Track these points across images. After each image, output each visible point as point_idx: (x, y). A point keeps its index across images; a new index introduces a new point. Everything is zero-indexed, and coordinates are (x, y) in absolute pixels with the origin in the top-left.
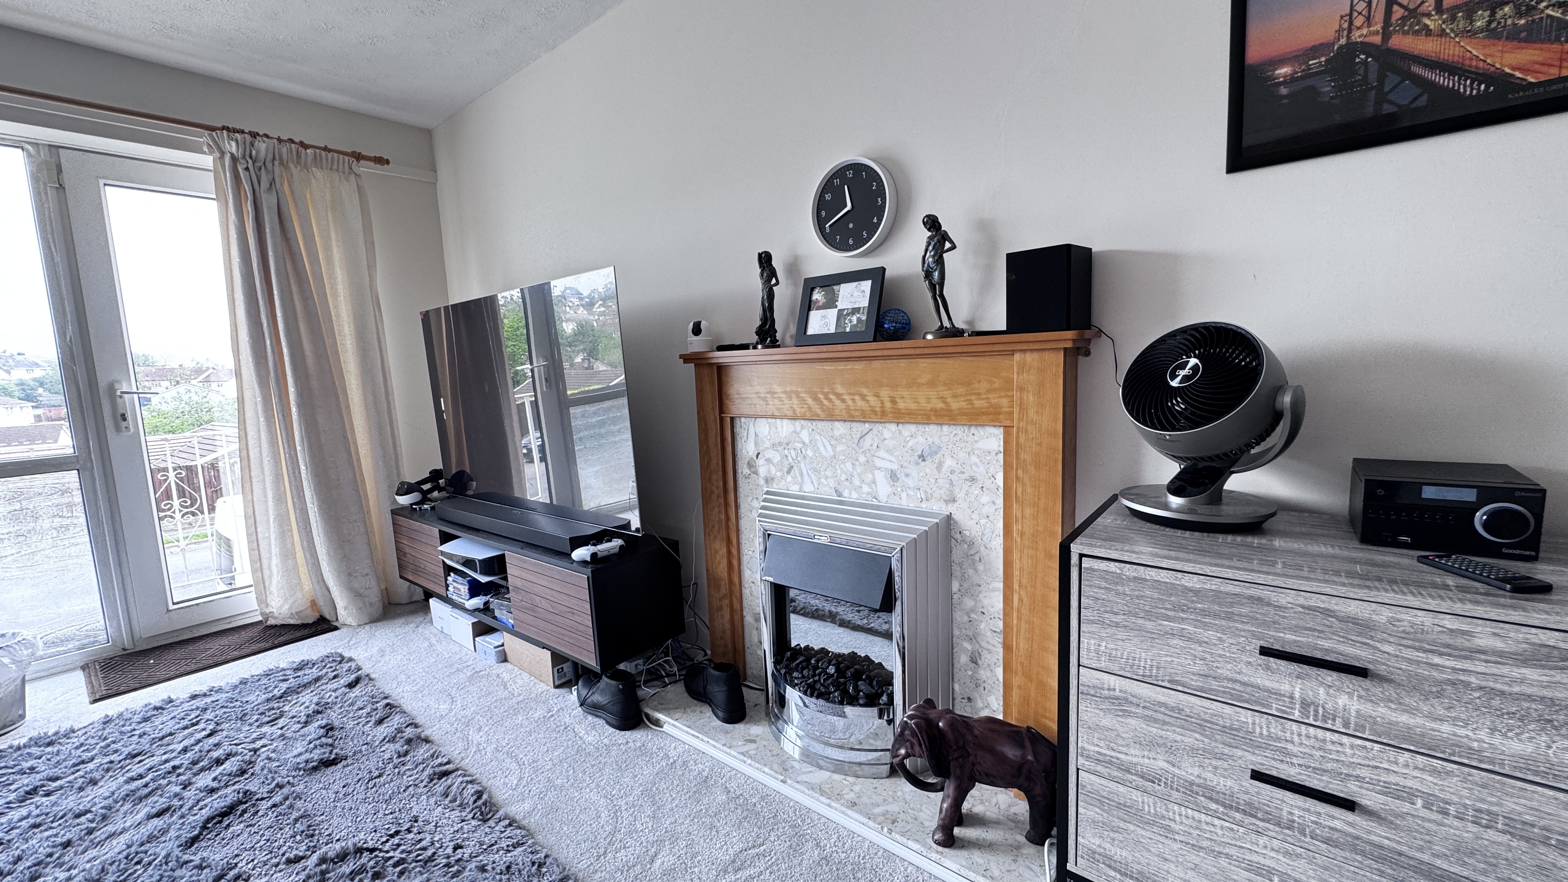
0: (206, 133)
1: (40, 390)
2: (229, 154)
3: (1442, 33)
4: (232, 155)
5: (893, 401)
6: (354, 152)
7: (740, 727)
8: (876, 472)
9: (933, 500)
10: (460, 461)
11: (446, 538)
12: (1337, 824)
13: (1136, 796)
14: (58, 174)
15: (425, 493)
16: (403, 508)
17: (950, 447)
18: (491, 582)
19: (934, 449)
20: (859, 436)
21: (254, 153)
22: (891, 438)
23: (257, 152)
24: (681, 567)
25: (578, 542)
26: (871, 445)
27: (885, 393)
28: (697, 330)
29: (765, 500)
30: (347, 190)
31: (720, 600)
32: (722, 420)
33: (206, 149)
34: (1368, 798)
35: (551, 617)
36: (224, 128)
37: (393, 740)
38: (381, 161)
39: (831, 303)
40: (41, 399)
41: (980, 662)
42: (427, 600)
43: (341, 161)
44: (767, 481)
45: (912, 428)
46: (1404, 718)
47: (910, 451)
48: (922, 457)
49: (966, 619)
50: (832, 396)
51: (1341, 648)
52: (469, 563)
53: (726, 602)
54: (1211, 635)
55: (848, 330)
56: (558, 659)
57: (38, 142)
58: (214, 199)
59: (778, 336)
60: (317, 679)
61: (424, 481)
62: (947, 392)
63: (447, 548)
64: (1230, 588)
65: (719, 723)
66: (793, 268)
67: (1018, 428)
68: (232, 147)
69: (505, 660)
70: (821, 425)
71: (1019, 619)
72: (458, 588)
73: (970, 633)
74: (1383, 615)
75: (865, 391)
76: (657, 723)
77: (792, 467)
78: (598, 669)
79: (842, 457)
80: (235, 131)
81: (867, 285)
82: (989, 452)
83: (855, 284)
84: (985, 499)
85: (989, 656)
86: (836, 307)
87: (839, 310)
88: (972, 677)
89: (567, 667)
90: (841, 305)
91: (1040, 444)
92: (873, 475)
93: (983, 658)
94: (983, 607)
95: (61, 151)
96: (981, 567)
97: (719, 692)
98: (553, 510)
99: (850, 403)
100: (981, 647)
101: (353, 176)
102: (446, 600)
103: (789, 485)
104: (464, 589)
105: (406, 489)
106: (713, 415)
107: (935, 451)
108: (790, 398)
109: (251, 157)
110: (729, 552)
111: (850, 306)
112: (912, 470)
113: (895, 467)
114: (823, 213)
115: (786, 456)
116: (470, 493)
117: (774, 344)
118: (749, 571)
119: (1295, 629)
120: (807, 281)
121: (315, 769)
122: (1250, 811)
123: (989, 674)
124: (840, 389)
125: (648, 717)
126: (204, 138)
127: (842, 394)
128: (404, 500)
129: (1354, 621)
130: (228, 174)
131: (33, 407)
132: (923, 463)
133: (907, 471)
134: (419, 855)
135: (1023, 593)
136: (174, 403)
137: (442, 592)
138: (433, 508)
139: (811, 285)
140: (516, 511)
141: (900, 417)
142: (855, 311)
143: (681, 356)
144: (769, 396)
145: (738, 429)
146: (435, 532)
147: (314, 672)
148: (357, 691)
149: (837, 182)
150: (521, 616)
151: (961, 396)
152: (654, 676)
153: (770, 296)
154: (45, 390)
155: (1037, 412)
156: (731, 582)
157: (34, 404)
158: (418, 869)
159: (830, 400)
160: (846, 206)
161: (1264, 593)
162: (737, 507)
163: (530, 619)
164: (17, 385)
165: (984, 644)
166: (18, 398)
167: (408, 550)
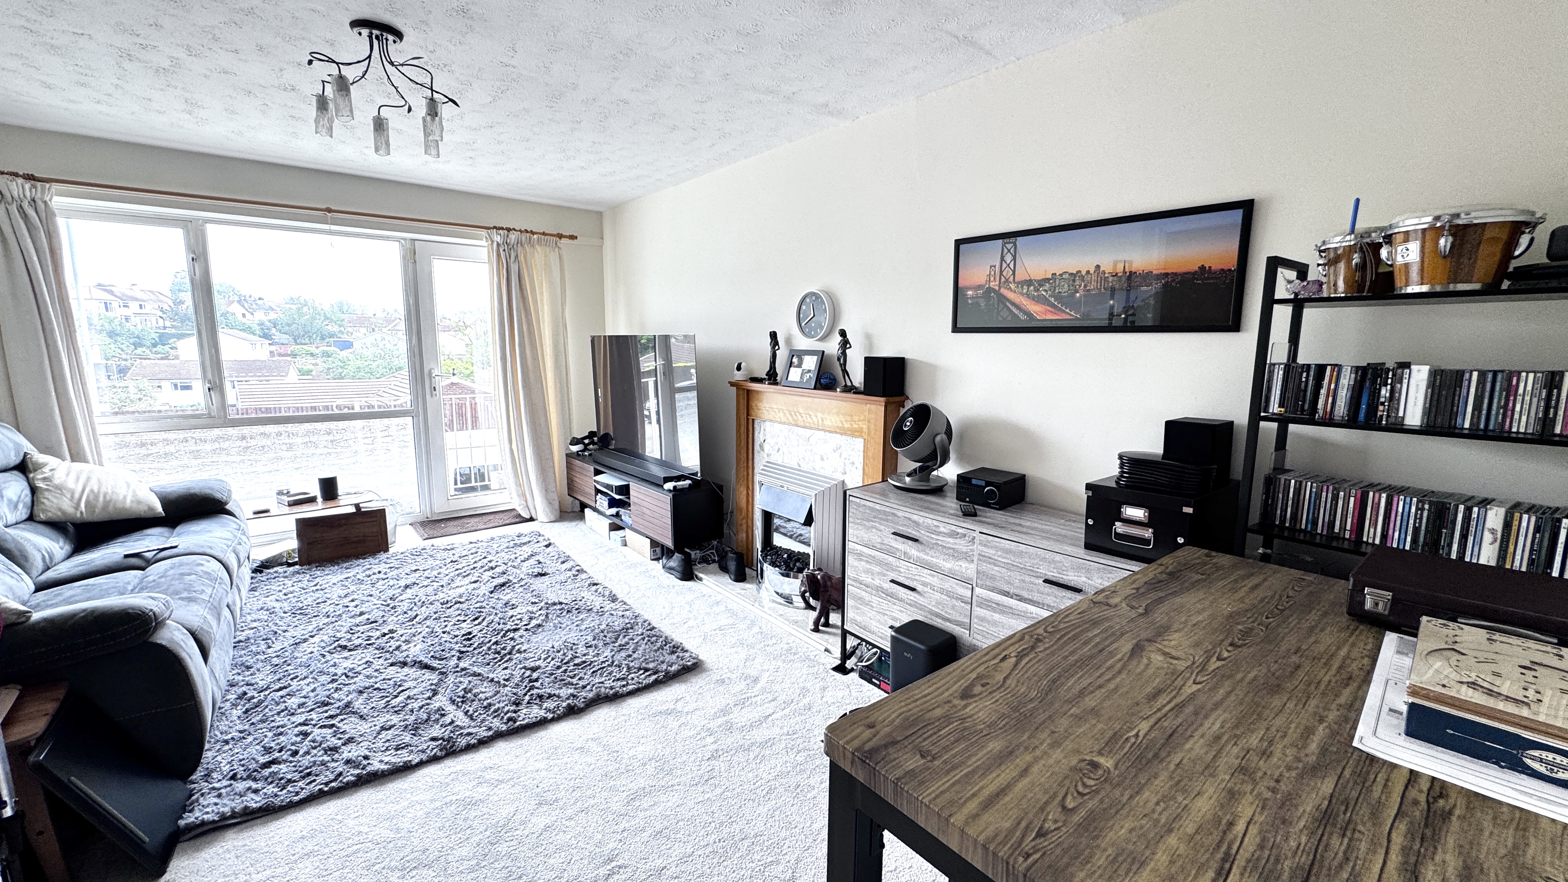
0: (485, 230)
1: (274, 330)
2: (496, 241)
3: (1015, 292)
5: (822, 420)
6: (558, 234)
7: (741, 584)
10: (606, 426)
11: (597, 472)
12: (912, 598)
13: (864, 593)
14: (414, 255)
15: (586, 445)
16: (573, 453)
17: (845, 447)
18: (620, 499)
22: (820, 439)
23: (510, 240)
24: (723, 502)
25: (667, 480)
26: (813, 442)
27: (819, 415)
28: (739, 368)
29: (765, 466)
30: (554, 257)
32: (748, 419)
33: (484, 239)
34: (919, 588)
35: (652, 519)
36: (495, 227)
37: (570, 570)
38: (573, 237)
39: (799, 366)
40: (274, 337)
42: (582, 511)
43: (551, 240)
44: (767, 455)
45: (830, 435)
46: (925, 557)
47: (829, 447)
48: (834, 450)
50: (797, 414)
51: (913, 532)
52: (608, 487)
53: (744, 521)
54: (882, 527)
55: (805, 381)
56: (654, 544)
57: (407, 239)
59: (778, 378)
60: (529, 542)
61: (585, 438)
62: (844, 418)
63: (598, 478)
64: (887, 510)
65: (730, 581)
66: (788, 341)
67: (867, 440)
68: (498, 239)
69: (626, 545)
70: (792, 428)
72: (602, 503)
74: (921, 520)
75: (811, 413)
76: (701, 579)
77: (779, 449)
78: (672, 548)
79: (801, 446)
80: (500, 229)
81: (816, 358)
83: (811, 357)
86: (802, 368)
87: (803, 370)
89: (658, 550)
90: (804, 367)
92: (814, 457)
95: (416, 244)
97: (732, 565)
98: (661, 463)
99: (804, 418)
101: (557, 248)
102: (595, 510)
103: (776, 458)
104: (606, 504)
105: (575, 442)
106: (743, 416)
108: (779, 412)
109: (507, 242)
110: (748, 494)
111: (808, 368)
112: (830, 456)
113: (823, 454)
114: (800, 316)
115: (777, 443)
116: (613, 447)
117: (775, 383)
119: (902, 525)
120: (792, 351)
121: (536, 576)
122: (892, 595)
124: (801, 411)
125: (696, 576)
126: (484, 233)
127: (801, 414)
128: (575, 448)
129: (915, 522)
130: (495, 253)
131: (269, 344)
132: (834, 453)
133: (828, 456)
136: (373, 348)
137: (593, 504)
138: (590, 455)
139: (793, 353)
140: (637, 461)
141: (825, 428)
142: (809, 371)
143: (729, 382)
144: (770, 409)
145: (756, 426)
146: (592, 469)
147: (526, 539)
148: (550, 549)
149: (807, 300)
150: (636, 519)
151: (849, 421)
152: (705, 560)
153: (774, 356)
154: (277, 330)
155: (874, 433)
157: (270, 342)
159: (796, 416)
160: (811, 314)
161: (895, 512)
162: (753, 469)
163: (641, 521)
164: (259, 325)
166: (260, 336)
167: (575, 479)
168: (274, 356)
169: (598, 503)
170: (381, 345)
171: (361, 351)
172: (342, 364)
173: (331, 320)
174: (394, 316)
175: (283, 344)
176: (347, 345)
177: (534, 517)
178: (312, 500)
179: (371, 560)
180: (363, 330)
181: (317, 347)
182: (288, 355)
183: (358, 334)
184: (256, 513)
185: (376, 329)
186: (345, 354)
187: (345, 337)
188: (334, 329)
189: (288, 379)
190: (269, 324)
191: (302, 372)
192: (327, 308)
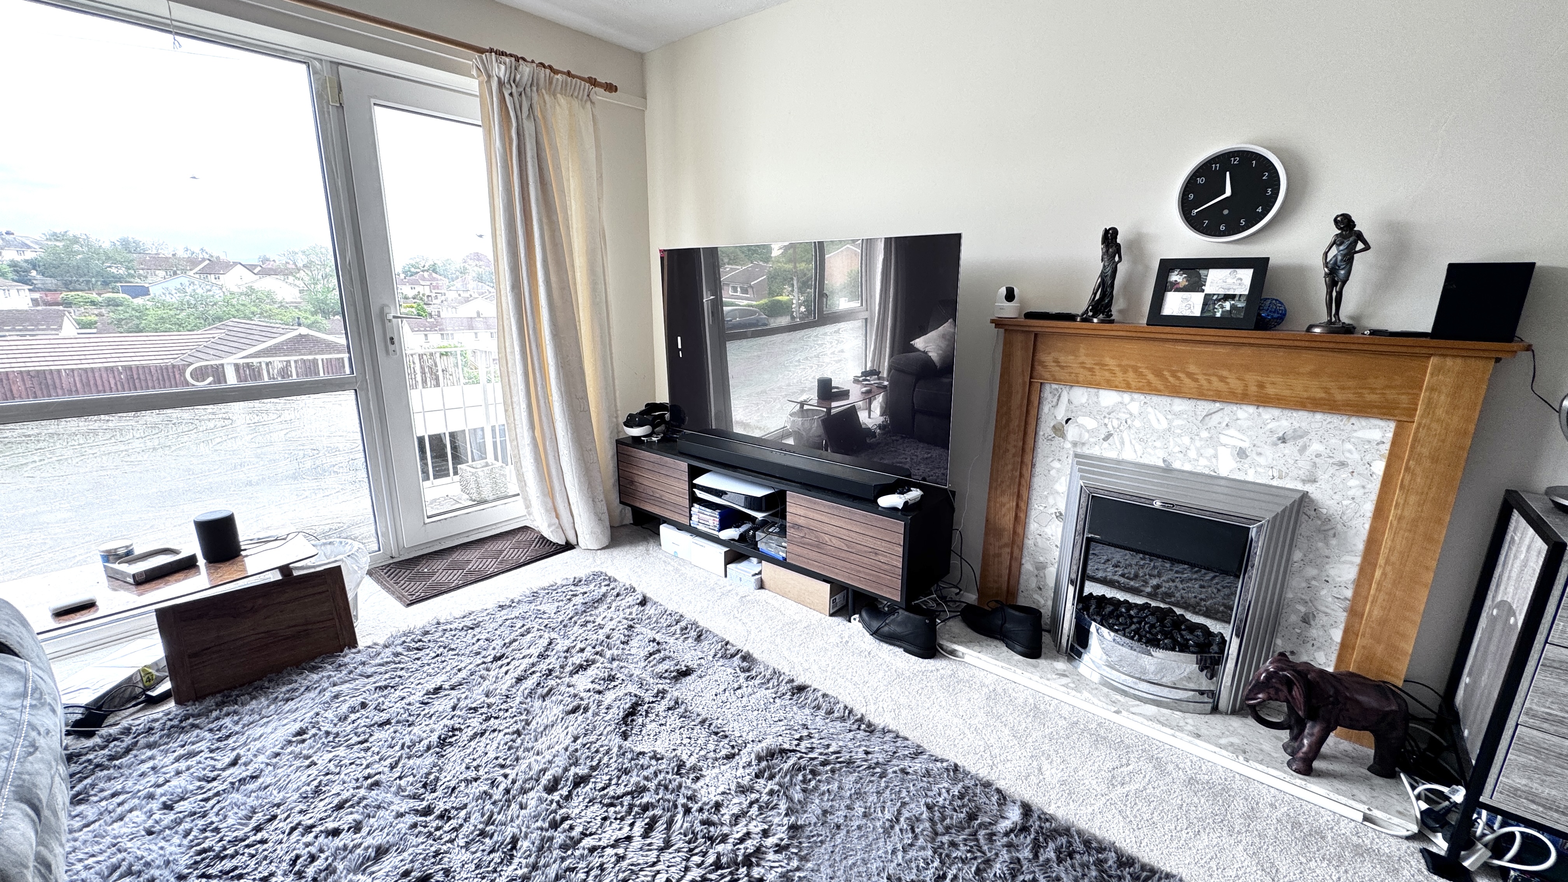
0: (477, 55)
1: (34, 273)
2: (496, 78)
4: (499, 78)
5: (1261, 386)
6: (590, 78)
7: (1042, 662)
8: (1221, 449)
9: (1288, 478)
11: (698, 471)
14: (339, 93)
15: (654, 427)
16: (633, 439)
17: (1320, 433)
18: (757, 517)
19: (1299, 433)
20: (1204, 413)
21: (518, 77)
22: (1245, 419)
23: (521, 77)
25: (883, 490)
26: (1220, 423)
27: (1253, 377)
28: (1010, 296)
29: (1079, 464)
30: (584, 116)
31: (1000, 548)
32: (1030, 384)
33: (474, 72)
35: (848, 555)
36: (491, 51)
38: (611, 88)
39: (1196, 286)
40: (35, 282)
41: (1312, 622)
43: (582, 87)
44: (1075, 444)
45: (1276, 412)
47: (1268, 433)
48: (1283, 440)
49: (1304, 585)
50: (1182, 375)
52: (726, 496)
55: (1218, 315)
57: (323, 58)
58: (479, 126)
62: (1333, 384)
63: (698, 480)
67: (1419, 424)
68: (500, 70)
69: (762, 587)
70: (1156, 399)
71: (1379, 589)
72: (705, 518)
73: (1307, 598)
75: (1225, 373)
77: (1111, 435)
78: (898, 603)
79: (1179, 431)
80: (503, 54)
81: (1246, 275)
82: (1369, 442)
83: (1228, 271)
84: (1353, 482)
85: (1325, 618)
86: (1203, 291)
87: (1206, 295)
88: (1299, 635)
89: (839, 598)
90: (1209, 289)
91: (1443, 441)
92: (1216, 450)
93: (1317, 619)
94: (1328, 576)
95: (341, 68)
96: (1334, 542)
99: (1204, 382)
100: (1317, 609)
101: (589, 103)
102: (686, 528)
103: (1103, 450)
104: (716, 521)
105: (633, 421)
107: (1299, 434)
108: (1125, 372)
109: (514, 81)
110: (1018, 506)
112: (1268, 451)
113: (1244, 445)
114: (1191, 196)
115: (1106, 425)
117: (1108, 320)
118: (1036, 525)
120: (1163, 261)
123: (1321, 633)
125: (941, 647)
126: (472, 60)
127: (1194, 374)
128: (634, 432)
130: (495, 99)
131: (30, 290)
132: (1283, 445)
133: (1259, 450)
134: (837, 758)
135: (1389, 569)
136: (179, 294)
137: (681, 520)
139: (1167, 266)
141: (1263, 400)
143: (992, 321)
144: (1097, 367)
145: (1046, 394)
146: (683, 466)
149: (1216, 167)
150: (800, 550)
151: (1349, 388)
153: (1112, 271)
154: (38, 273)
155: (1447, 412)
156: (1015, 532)
157: (31, 287)
158: (844, 769)
159: (1178, 378)
160: (1224, 193)
162: (1032, 466)
163: (812, 554)
164: (10, 266)
165: (1320, 607)
166: (13, 280)
167: (636, 479)
168: (38, 305)
169: (694, 518)
170: (189, 290)
171: (164, 297)
172: (137, 314)
173: (116, 262)
174: (201, 256)
175: (50, 290)
176: (145, 292)
177: (573, 541)
178: (188, 565)
179: (329, 670)
180: (161, 273)
181: (99, 295)
182: (58, 304)
183: (155, 279)
184: (60, 614)
185: (178, 272)
186: (139, 301)
187: (137, 282)
188: (121, 272)
189: (63, 333)
190: (25, 265)
191: (83, 325)
192: (106, 245)
